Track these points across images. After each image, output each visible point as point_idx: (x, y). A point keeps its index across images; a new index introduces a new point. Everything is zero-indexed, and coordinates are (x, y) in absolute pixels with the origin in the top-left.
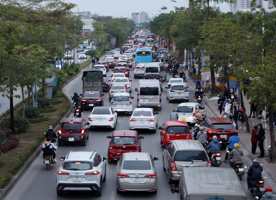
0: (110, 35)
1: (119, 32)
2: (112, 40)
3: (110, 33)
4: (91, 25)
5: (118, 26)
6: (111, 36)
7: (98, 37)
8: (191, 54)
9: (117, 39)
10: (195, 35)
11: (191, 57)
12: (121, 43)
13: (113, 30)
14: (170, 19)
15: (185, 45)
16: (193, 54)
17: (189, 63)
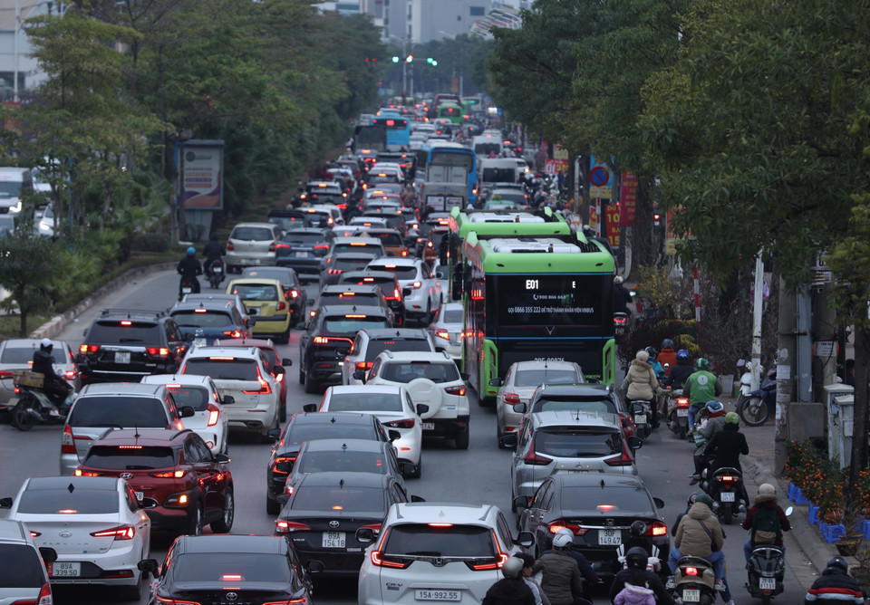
0: (172, 129)
1: (251, 104)
2: (187, 164)
3: (180, 114)
4: (23, 43)
5: (244, 57)
6: (187, 133)
7: (77, 140)
8: (804, 305)
9: (233, 161)
10: (831, 154)
11: (804, 325)
12: (263, 193)
13: (200, 85)
14: (645, 17)
15: (748, 225)
16: (817, 297)
17: (783, 373)
